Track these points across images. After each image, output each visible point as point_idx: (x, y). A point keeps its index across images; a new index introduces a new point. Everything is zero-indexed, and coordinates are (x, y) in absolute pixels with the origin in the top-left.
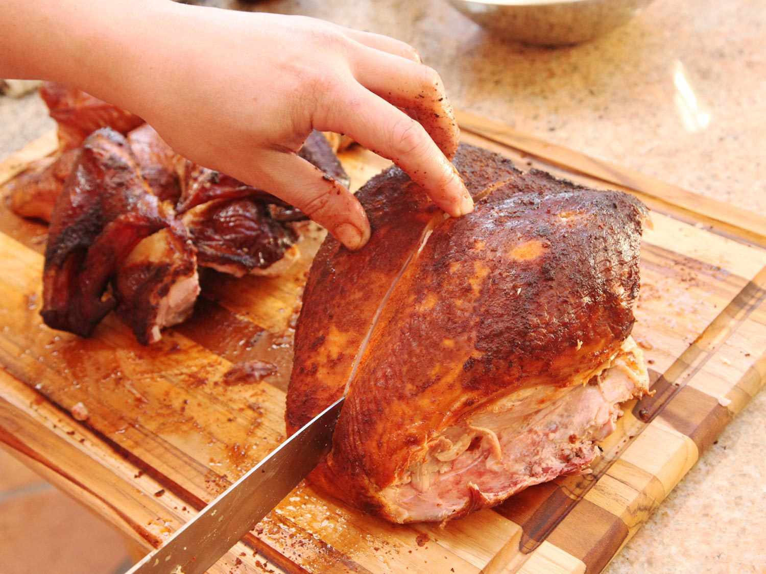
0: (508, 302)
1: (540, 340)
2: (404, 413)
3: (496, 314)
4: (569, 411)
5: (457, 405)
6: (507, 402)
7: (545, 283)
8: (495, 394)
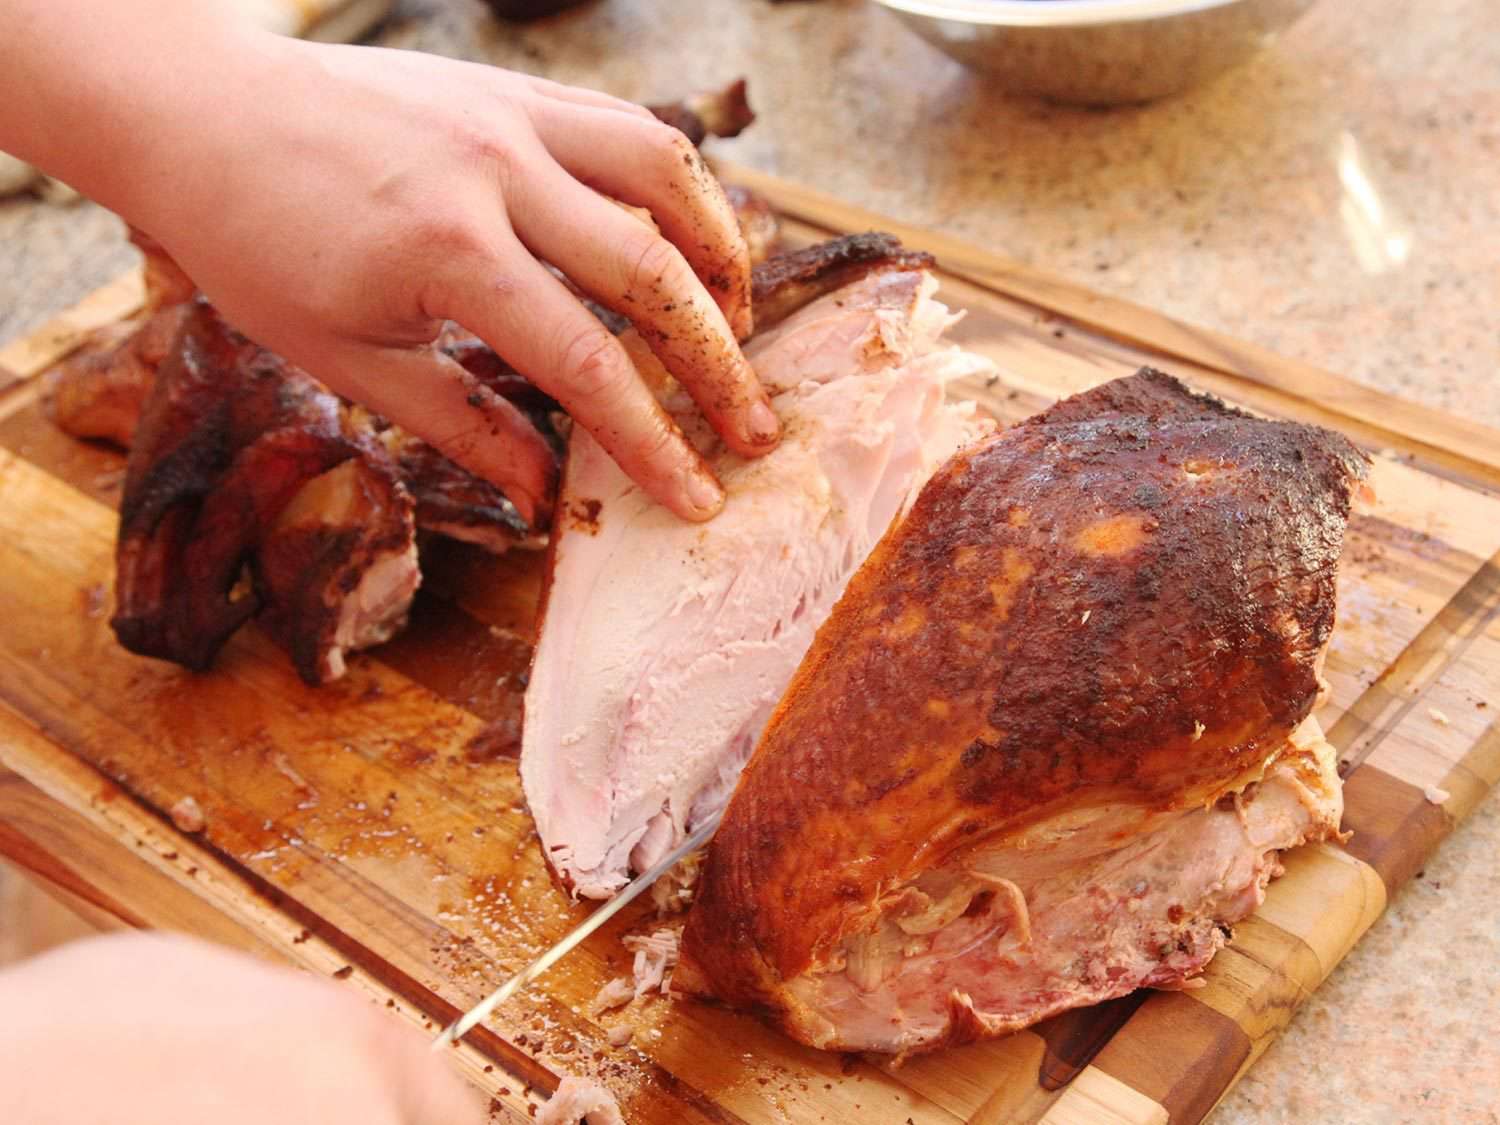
0: (1062, 637)
1: (1121, 718)
2: (839, 837)
3: (1036, 658)
4: (1173, 860)
5: (944, 830)
6: (1043, 832)
7: (1138, 605)
8: (1020, 815)
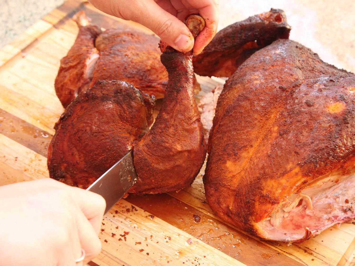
0: (327, 134)
1: (342, 153)
2: (273, 186)
3: (321, 139)
4: (346, 189)
7: (344, 125)
8: (317, 178)
